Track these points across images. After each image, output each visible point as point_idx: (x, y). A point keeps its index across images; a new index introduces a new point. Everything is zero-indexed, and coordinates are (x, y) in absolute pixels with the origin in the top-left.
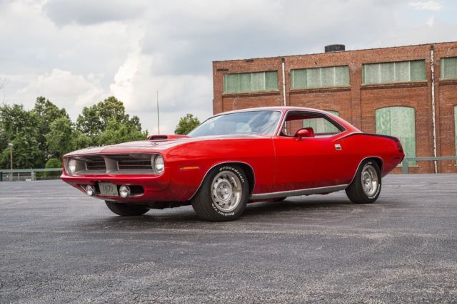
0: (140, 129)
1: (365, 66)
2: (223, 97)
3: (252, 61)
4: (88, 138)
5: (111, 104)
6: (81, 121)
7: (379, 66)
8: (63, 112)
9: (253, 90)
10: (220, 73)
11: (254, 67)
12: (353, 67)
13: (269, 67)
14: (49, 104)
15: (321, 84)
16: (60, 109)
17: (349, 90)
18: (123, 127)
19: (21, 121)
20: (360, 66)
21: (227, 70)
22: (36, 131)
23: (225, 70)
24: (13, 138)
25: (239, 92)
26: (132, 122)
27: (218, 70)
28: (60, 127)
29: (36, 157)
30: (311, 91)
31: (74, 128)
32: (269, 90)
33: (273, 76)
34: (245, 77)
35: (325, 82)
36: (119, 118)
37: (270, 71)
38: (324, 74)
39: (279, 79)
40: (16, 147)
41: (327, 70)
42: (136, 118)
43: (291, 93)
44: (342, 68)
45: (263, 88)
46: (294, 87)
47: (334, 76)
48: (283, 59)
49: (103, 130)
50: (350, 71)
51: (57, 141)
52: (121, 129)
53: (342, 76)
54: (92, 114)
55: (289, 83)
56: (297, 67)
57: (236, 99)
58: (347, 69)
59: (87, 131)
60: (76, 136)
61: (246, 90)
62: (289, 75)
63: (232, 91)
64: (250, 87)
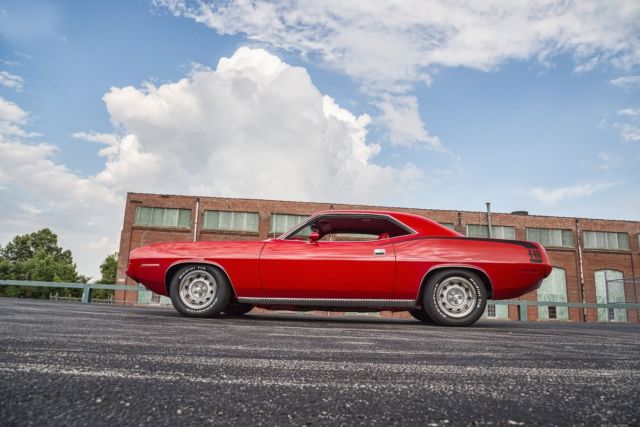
0: (71, 262)
1: (274, 216)
2: (133, 229)
3: (167, 196)
5: (43, 235)
6: (10, 248)
7: (286, 217)
9: (165, 225)
10: (133, 205)
11: (168, 203)
12: (263, 216)
13: (184, 205)
15: (232, 227)
17: (258, 236)
20: (269, 214)
21: (141, 202)
23: (136, 202)
25: (150, 225)
26: (65, 254)
27: (132, 202)
30: (221, 232)
32: (181, 227)
33: (186, 214)
34: (158, 212)
35: (235, 225)
36: (50, 250)
37: (185, 209)
38: (236, 219)
39: (192, 217)
41: (239, 214)
42: (69, 252)
43: (202, 232)
44: (252, 215)
45: (175, 225)
46: (206, 226)
47: (245, 221)
48: (198, 199)
50: (260, 218)
53: (252, 222)
54: (24, 243)
55: (201, 222)
56: (210, 208)
57: (145, 232)
58: (257, 216)
59: (15, 259)
61: (157, 224)
62: (202, 215)
63: (143, 224)
64: (162, 221)
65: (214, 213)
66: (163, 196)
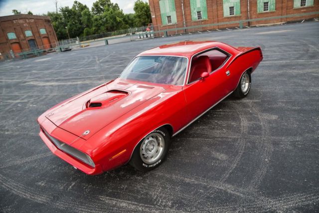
0: (119, 9)
4: (98, 17)
6: (93, 9)
8: (85, 6)
14: (80, 4)
16: (84, 5)
18: (111, 9)
19: (70, 14)
22: (76, 17)
24: (68, 22)
26: (115, 6)
28: (85, 14)
29: (79, 28)
31: (91, 13)
36: (109, 5)
40: (71, 25)
42: (117, 4)
49: (103, 12)
51: (86, 21)
52: (110, 10)
54: (97, 5)
59: (97, 14)
60: (93, 17)
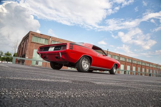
2: (31, 42)
3: (42, 35)
9: (41, 43)
11: (42, 37)
13: (46, 38)
23: (33, 34)
25: (37, 42)
27: (31, 34)
33: (47, 40)
34: (39, 38)
45: (44, 43)
48: (51, 37)
56: (54, 40)
57: (35, 44)
61: (39, 42)
62: (51, 42)
63: (34, 41)
64: (40, 41)
65: (54, 42)
66: (41, 34)
